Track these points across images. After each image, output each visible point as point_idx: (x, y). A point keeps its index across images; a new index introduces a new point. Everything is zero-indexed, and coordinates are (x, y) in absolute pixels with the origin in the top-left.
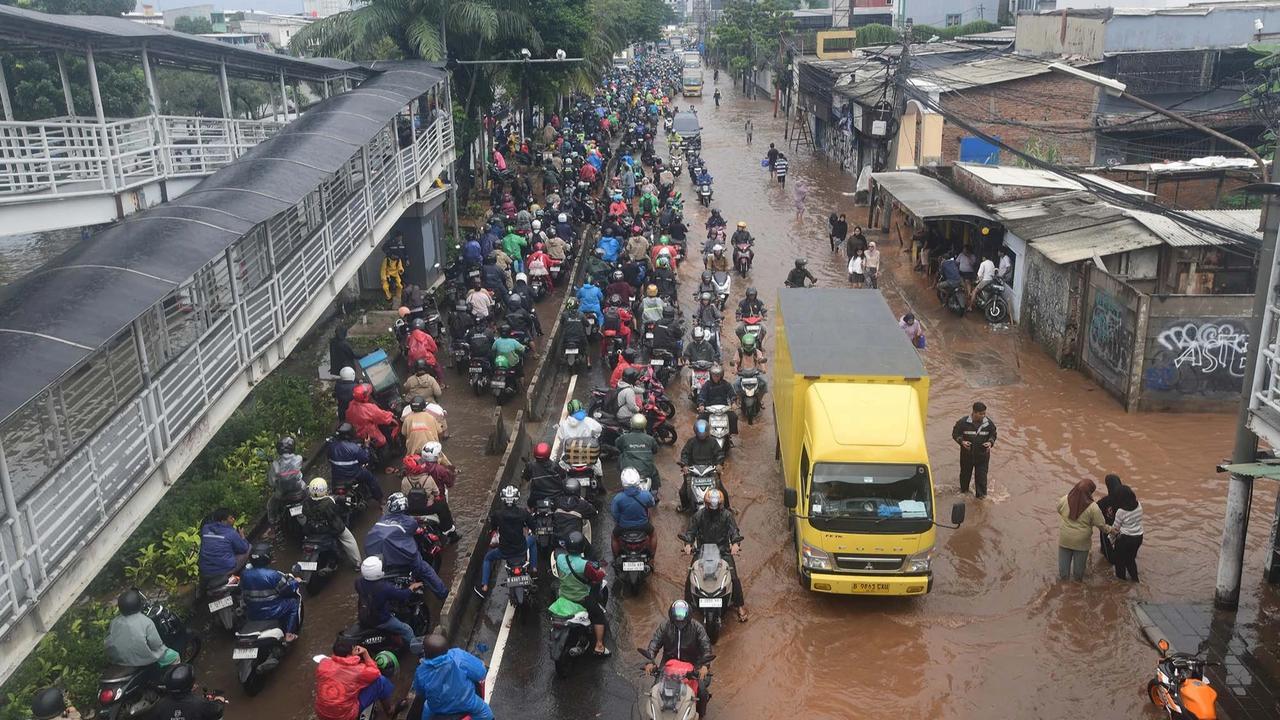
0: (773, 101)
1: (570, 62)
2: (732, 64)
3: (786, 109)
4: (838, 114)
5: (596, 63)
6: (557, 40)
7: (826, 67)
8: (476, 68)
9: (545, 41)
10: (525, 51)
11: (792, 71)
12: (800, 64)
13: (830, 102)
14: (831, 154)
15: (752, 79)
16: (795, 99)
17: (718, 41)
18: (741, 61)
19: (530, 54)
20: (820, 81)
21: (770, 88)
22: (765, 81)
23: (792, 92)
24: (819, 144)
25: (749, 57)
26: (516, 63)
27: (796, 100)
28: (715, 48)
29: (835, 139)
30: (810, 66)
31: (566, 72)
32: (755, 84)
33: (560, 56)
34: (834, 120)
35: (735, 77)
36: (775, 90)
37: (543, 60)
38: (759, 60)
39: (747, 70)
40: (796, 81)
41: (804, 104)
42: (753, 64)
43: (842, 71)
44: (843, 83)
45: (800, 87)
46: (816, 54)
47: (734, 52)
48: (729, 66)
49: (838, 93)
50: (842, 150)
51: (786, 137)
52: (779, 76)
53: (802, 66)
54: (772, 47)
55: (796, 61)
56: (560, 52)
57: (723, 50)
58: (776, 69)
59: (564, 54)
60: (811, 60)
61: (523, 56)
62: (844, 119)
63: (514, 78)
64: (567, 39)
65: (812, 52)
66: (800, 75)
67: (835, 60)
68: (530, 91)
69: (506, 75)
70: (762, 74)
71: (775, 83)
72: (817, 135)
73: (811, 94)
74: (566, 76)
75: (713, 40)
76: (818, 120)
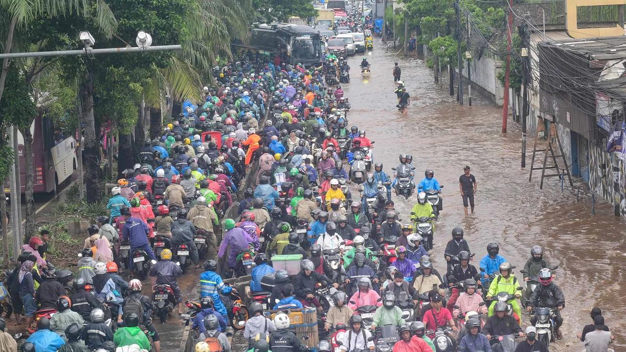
0: (501, 107)
1: (158, 52)
2: (430, 50)
3: (521, 120)
4: (606, 126)
5: (205, 53)
6: (137, 16)
7: (581, 52)
8: (6, 65)
9: (118, 18)
10: (84, 36)
11: (528, 59)
12: (541, 48)
13: (593, 107)
14: (599, 191)
15: (465, 73)
16: (535, 102)
17: (406, 14)
18: (443, 43)
19: (93, 41)
20: (574, 73)
21: (493, 85)
22: (487, 76)
23: (531, 92)
24: (577, 173)
25: (457, 37)
26: (69, 56)
27: (538, 105)
28: (402, 26)
29: (603, 167)
30: (556, 49)
31: (154, 67)
32: (469, 81)
33: (143, 41)
34: (600, 135)
35: (437, 69)
36: (502, 90)
37: (115, 50)
38: (474, 41)
39: (455, 59)
40: (536, 73)
41: (550, 111)
42: (465, 49)
43: (608, 56)
44: (612, 76)
45: (541, 83)
46: (565, 30)
47: (434, 30)
48: (425, 52)
49: (604, 91)
50: (616, 185)
51: (523, 165)
52: (507, 68)
53: (543, 49)
54: (495, 21)
55: (535, 41)
56: (141, 35)
57: (416, 28)
58: (503, 55)
59: (149, 39)
60: (556, 40)
61: (82, 44)
62: (616, 134)
63: (68, 78)
64: (153, 15)
65: (560, 27)
66: (541, 64)
67: (597, 40)
68: (96, 99)
69: (54, 75)
70: (480, 64)
71: (502, 79)
72: (575, 160)
73: (561, 94)
74: (153, 75)
75: (397, 11)
76: (575, 138)
